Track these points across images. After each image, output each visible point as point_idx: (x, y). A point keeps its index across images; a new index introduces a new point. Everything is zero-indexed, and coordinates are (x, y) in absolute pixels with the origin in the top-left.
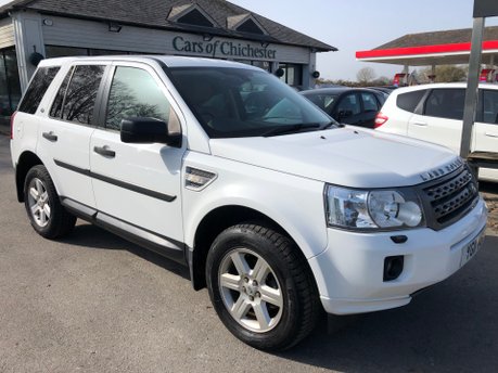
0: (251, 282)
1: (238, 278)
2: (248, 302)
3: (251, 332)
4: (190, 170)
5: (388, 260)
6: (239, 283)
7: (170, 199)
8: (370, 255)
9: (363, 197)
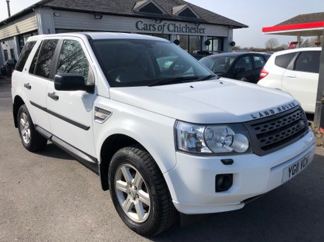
0: (133, 187)
1: (125, 184)
2: (132, 201)
3: (133, 221)
4: (98, 109)
5: (218, 177)
6: (126, 187)
7: (87, 128)
8: (204, 172)
9: (201, 130)
